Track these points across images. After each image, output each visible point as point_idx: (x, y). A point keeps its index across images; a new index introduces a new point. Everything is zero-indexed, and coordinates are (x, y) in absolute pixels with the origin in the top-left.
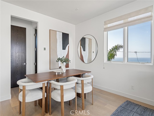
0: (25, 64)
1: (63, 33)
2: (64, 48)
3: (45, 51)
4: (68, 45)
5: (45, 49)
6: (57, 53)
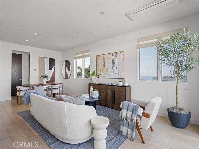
0: (21, 80)
1: (49, 58)
2: (50, 69)
3: (35, 71)
4: (54, 67)
5: (35, 70)
6: (44, 72)
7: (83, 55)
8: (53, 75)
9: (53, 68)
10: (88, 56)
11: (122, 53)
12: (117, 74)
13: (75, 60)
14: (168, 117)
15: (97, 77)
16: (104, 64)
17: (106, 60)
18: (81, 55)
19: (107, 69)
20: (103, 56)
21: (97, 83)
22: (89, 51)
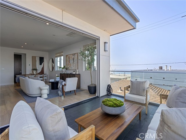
0: (21, 72)
1: (40, 57)
2: (41, 64)
5: (29, 65)
6: (36, 67)
7: (60, 54)
8: (43, 69)
9: (43, 64)
10: (62, 55)
11: (77, 54)
12: (75, 67)
13: (56, 58)
14: (88, 89)
15: (66, 70)
16: (69, 61)
17: (70, 58)
18: (59, 55)
19: (70, 64)
20: (69, 55)
21: (66, 73)
22: (62, 52)
